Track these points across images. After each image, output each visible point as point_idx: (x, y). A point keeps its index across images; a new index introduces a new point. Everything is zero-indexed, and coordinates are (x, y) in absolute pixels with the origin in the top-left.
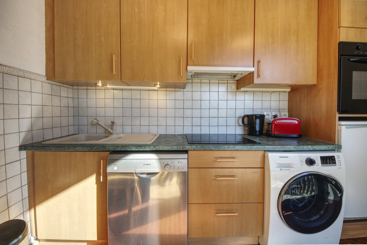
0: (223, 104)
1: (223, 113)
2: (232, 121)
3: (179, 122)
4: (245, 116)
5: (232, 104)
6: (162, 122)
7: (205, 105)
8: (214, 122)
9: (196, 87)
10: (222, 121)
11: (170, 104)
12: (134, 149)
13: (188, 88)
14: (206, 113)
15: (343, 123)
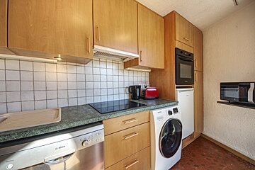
0: (116, 78)
1: (116, 85)
2: (122, 91)
3: (82, 93)
4: (130, 87)
5: (121, 78)
6: (63, 95)
7: (104, 78)
8: (110, 91)
9: (96, 64)
10: (116, 91)
11: (72, 77)
12: (39, 133)
13: (90, 64)
14: (104, 85)
15: (178, 89)
